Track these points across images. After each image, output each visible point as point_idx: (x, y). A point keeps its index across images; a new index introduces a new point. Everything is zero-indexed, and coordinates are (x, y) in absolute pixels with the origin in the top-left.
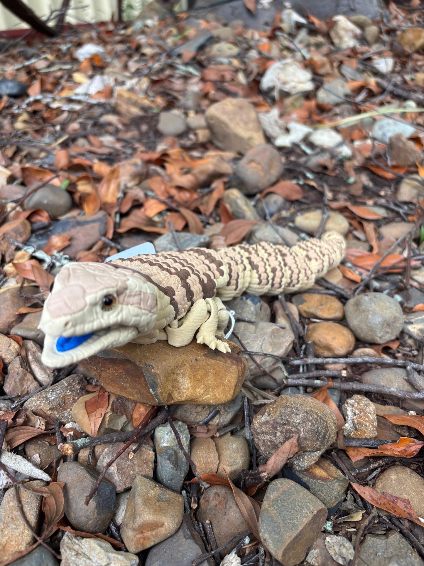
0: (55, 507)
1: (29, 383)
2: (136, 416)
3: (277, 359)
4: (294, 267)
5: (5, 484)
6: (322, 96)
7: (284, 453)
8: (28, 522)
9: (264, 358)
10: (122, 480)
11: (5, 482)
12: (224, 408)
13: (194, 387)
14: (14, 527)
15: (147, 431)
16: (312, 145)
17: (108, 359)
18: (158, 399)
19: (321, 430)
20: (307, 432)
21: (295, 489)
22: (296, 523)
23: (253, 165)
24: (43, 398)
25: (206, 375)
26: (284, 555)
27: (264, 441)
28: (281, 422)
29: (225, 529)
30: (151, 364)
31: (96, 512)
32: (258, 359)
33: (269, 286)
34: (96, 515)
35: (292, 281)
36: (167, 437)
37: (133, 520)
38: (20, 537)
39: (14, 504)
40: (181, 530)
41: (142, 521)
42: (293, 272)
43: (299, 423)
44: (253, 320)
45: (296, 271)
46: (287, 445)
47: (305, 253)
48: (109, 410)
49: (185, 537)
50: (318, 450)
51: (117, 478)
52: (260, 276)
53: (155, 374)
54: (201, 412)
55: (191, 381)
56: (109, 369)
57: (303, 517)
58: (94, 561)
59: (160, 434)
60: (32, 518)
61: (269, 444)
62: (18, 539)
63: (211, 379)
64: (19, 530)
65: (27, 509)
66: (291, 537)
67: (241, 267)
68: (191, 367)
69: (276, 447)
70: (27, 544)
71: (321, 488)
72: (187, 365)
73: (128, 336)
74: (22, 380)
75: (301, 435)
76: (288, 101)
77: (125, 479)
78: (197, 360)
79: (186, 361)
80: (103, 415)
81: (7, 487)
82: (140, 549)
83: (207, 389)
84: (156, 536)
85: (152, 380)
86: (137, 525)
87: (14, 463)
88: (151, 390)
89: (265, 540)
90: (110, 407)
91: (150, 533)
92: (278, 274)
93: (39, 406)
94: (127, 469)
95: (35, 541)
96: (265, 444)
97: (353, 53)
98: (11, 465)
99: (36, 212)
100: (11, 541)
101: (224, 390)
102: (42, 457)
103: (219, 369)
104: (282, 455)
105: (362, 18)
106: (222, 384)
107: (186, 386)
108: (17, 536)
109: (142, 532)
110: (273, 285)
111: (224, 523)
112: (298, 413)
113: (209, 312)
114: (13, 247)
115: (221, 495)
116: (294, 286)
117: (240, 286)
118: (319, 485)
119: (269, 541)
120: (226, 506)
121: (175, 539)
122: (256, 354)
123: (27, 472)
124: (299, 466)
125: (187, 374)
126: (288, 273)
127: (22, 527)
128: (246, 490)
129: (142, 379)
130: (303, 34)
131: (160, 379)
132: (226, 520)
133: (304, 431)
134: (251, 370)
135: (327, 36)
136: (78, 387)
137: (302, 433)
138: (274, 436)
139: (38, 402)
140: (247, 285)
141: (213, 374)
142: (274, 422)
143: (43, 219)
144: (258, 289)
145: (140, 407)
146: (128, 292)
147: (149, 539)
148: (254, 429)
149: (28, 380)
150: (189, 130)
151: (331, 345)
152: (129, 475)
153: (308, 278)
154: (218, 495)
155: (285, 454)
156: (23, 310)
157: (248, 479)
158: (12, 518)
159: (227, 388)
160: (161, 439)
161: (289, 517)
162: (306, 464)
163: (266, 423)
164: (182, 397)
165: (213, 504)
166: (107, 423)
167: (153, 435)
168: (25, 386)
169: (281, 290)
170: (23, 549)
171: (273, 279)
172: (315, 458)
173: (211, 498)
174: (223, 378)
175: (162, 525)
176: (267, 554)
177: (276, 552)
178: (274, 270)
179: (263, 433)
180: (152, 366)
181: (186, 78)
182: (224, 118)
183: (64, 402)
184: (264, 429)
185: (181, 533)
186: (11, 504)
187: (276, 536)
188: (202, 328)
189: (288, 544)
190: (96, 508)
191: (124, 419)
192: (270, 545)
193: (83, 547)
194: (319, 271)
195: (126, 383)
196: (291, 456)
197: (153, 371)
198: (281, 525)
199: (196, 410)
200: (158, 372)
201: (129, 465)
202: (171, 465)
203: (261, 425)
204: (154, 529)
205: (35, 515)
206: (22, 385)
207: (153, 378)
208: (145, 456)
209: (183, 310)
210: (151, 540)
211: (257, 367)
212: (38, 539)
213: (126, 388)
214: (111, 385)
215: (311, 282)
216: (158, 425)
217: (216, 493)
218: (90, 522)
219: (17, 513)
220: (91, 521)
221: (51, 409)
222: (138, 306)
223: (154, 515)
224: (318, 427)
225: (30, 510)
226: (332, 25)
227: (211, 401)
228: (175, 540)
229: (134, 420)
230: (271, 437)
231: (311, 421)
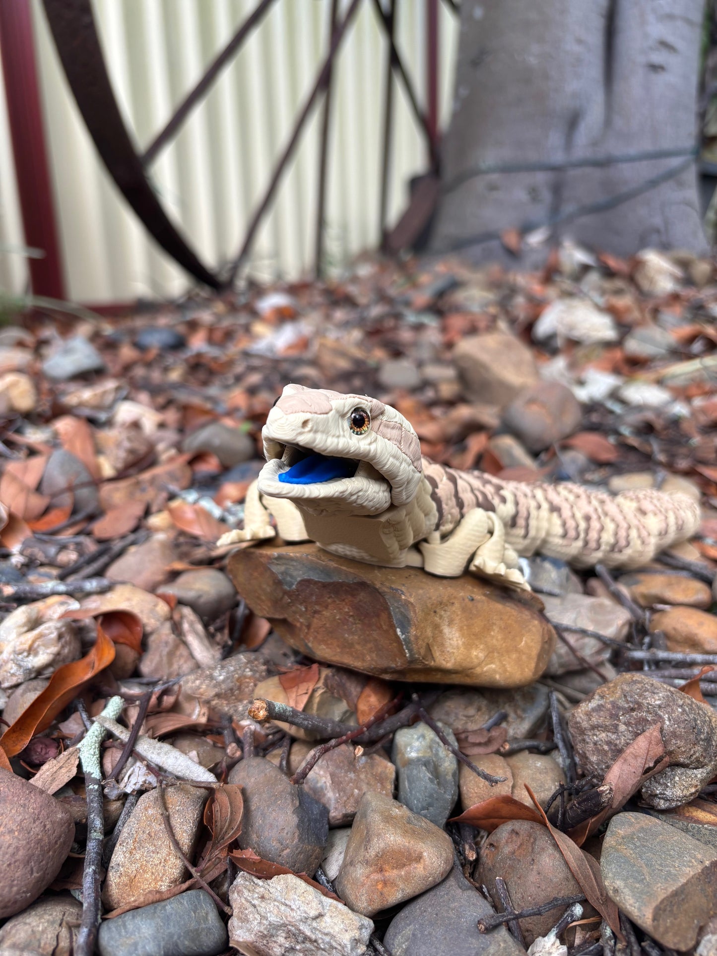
0: (229, 810)
1: (182, 661)
2: (362, 706)
3: (605, 643)
4: (619, 518)
5: (141, 783)
6: (634, 346)
7: (636, 757)
8: (176, 844)
9: (581, 638)
10: (340, 797)
11: (141, 780)
12: (516, 712)
13: (469, 646)
14: (152, 848)
15: (381, 731)
16: (623, 402)
17: (330, 584)
18: (410, 651)
19: (702, 726)
20: (677, 721)
21: (663, 828)
22: (673, 871)
23: (535, 408)
24: (207, 677)
25: (487, 628)
26: (655, 919)
27: (595, 744)
28: (626, 706)
29: (533, 890)
30: (399, 588)
31: (296, 835)
32: (572, 639)
33: (579, 544)
34: (296, 841)
35: (617, 542)
36: (416, 744)
37: (366, 845)
38: (160, 867)
39: (154, 812)
40: (452, 879)
41: (382, 845)
42: (618, 526)
43: (660, 707)
44: (556, 590)
45: (624, 525)
46: (641, 743)
47: (634, 505)
48: (321, 684)
49: (461, 888)
50: (699, 765)
51: (331, 796)
52: (564, 524)
53: (407, 603)
54: (473, 716)
55: (463, 635)
56: (327, 607)
57: (684, 866)
58: (293, 907)
59: (404, 739)
60: (185, 836)
61: (606, 748)
62: (157, 871)
63: (496, 637)
64: (159, 855)
65: (176, 821)
66: (666, 889)
67: (533, 504)
68: (464, 610)
69: (618, 752)
70: (171, 882)
71: (711, 838)
72: (457, 605)
73: (378, 493)
74: (171, 655)
75: (665, 726)
76: (580, 352)
77: (345, 798)
78: (473, 600)
79: (455, 598)
80: (310, 691)
81: (144, 788)
82: (377, 906)
83: (491, 652)
84: (407, 879)
85: (402, 613)
86: (372, 853)
87: (159, 754)
88: (398, 630)
89: (616, 891)
90: (322, 681)
91: (395, 872)
92: (595, 525)
93: (199, 688)
94: (348, 784)
95: (186, 875)
96: (599, 751)
97: (675, 298)
98: (153, 756)
99: (198, 457)
100: (144, 871)
101: (519, 659)
102: (202, 758)
103: (509, 622)
104: (632, 761)
105: (683, 253)
106: (517, 650)
107: (454, 642)
108: (156, 865)
109: (381, 870)
110: (586, 543)
111: (533, 877)
112: (656, 691)
113: (491, 533)
114: (164, 495)
115: (522, 833)
116: (620, 551)
117: (532, 533)
118: (708, 832)
119: (624, 890)
120: (533, 849)
121: (441, 891)
122: (568, 629)
123: (179, 769)
124: (666, 800)
125: (457, 621)
126: (610, 527)
127: (165, 851)
128: (569, 828)
129: (384, 616)
130: (593, 278)
131: (415, 611)
132: (534, 873)
133: (670, 720)
134: (560, 656)
135: (631, 279)
136: (264, 668)
137: (667, 723)
138: (614, 733)
139: (198, 682)
140: (543, 534)
141: (500, 628)
142: (613, 706)
143: (210, 466)
144: (562, 546)
145: (369, 696)
146: (385, 418)
147: (393, 884)
148: (577, 723)
149: (181, 656)
150: (426, 384)
151: (696, 634)
152: (352, 794)
153: (643, 543)
154: (517, 833)
155: (639, 760)
156: (178, 566)
157: (571, 808)
158: (149, 834)
159: (524, 657)
160: (406, 747)
161: (659, 862)
162: (679, 793)
163: (599, 708)
164: (447, 662)
165: (507, 850)
166: (315, 706)
167: (392, 741)
168: (175, 666)
169: (599, 555)
170: (164, 889)
171: (587, 531)
172: (694, 782)
173: (504, 841)
174: (518, 639)
175: (419, 858)
176: (623, 918)
177: (639, 909)
178: (588, 518)
179: (593, 727)
180: (401, 591)
181: (419, 328)
182: (484, 357)
183: (239, 688)
184: (595, 720)
185: (452, 882)
186: (151, 811)
187: (638, 885)
188: (479, 552)
189: (662, 902)
190: (298, 826)
191: (343, 706)
192: (627, 897)
193: (272, 890)
194: (660, 534)
195: (353, 633)
196: (651, 765)
197: (403, 597)
198: (645, 870)
199: (466, 713)
200: (412, 600)
201: (351, 779)
202: (429, 775)
203: (588, 714)
204: (404, 865)
205: (189, 832)
206: (170, 664)
207: (402, 610)
208: (380, 770)
209: (449, 516)
210: (397, 886)
211: (570, 652)
212: (193, 870)
213: (351, 646)
214: (327, 644)
215: (650, 551)
216: (402, 726)
217: (513, 830)
218: (285, 852)
219: (159, 827)
220: (288, 850)
221: (218, 696)
222: (398, 444)
223: (404, 836)
224: (695, 720)
225: (182, 824)
226: (637, 265)
227: (497, 677)
228: (442, 893)
229: (359, 712)
230: (610, 734)
231: (681, 706)
